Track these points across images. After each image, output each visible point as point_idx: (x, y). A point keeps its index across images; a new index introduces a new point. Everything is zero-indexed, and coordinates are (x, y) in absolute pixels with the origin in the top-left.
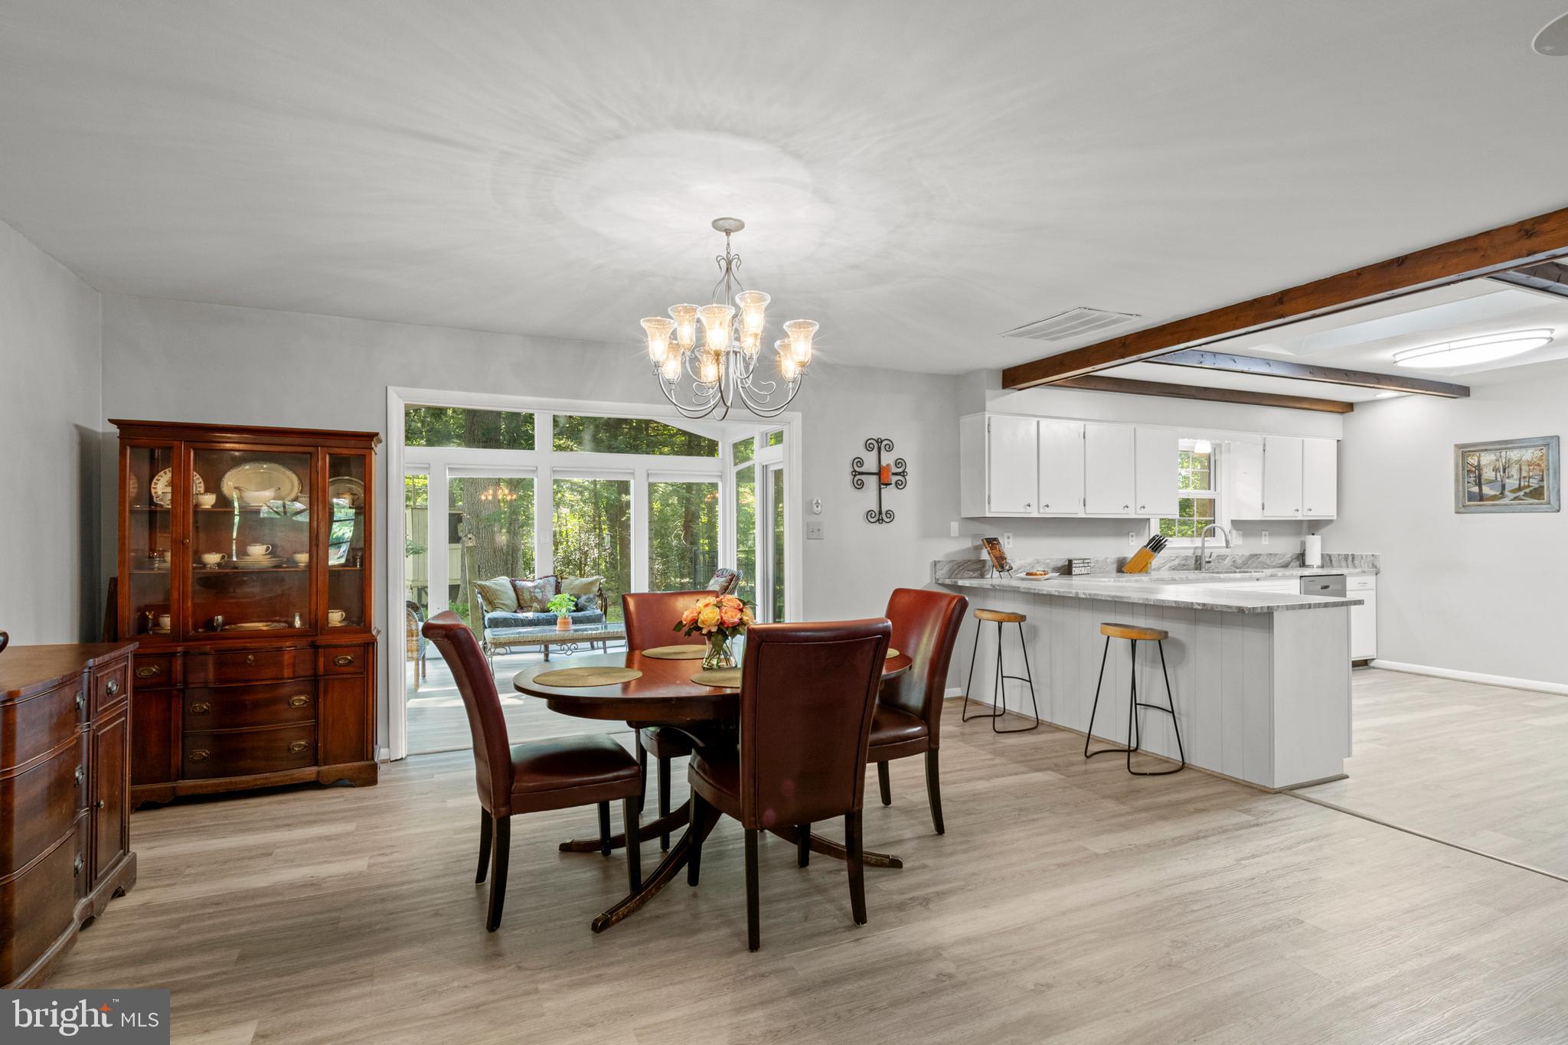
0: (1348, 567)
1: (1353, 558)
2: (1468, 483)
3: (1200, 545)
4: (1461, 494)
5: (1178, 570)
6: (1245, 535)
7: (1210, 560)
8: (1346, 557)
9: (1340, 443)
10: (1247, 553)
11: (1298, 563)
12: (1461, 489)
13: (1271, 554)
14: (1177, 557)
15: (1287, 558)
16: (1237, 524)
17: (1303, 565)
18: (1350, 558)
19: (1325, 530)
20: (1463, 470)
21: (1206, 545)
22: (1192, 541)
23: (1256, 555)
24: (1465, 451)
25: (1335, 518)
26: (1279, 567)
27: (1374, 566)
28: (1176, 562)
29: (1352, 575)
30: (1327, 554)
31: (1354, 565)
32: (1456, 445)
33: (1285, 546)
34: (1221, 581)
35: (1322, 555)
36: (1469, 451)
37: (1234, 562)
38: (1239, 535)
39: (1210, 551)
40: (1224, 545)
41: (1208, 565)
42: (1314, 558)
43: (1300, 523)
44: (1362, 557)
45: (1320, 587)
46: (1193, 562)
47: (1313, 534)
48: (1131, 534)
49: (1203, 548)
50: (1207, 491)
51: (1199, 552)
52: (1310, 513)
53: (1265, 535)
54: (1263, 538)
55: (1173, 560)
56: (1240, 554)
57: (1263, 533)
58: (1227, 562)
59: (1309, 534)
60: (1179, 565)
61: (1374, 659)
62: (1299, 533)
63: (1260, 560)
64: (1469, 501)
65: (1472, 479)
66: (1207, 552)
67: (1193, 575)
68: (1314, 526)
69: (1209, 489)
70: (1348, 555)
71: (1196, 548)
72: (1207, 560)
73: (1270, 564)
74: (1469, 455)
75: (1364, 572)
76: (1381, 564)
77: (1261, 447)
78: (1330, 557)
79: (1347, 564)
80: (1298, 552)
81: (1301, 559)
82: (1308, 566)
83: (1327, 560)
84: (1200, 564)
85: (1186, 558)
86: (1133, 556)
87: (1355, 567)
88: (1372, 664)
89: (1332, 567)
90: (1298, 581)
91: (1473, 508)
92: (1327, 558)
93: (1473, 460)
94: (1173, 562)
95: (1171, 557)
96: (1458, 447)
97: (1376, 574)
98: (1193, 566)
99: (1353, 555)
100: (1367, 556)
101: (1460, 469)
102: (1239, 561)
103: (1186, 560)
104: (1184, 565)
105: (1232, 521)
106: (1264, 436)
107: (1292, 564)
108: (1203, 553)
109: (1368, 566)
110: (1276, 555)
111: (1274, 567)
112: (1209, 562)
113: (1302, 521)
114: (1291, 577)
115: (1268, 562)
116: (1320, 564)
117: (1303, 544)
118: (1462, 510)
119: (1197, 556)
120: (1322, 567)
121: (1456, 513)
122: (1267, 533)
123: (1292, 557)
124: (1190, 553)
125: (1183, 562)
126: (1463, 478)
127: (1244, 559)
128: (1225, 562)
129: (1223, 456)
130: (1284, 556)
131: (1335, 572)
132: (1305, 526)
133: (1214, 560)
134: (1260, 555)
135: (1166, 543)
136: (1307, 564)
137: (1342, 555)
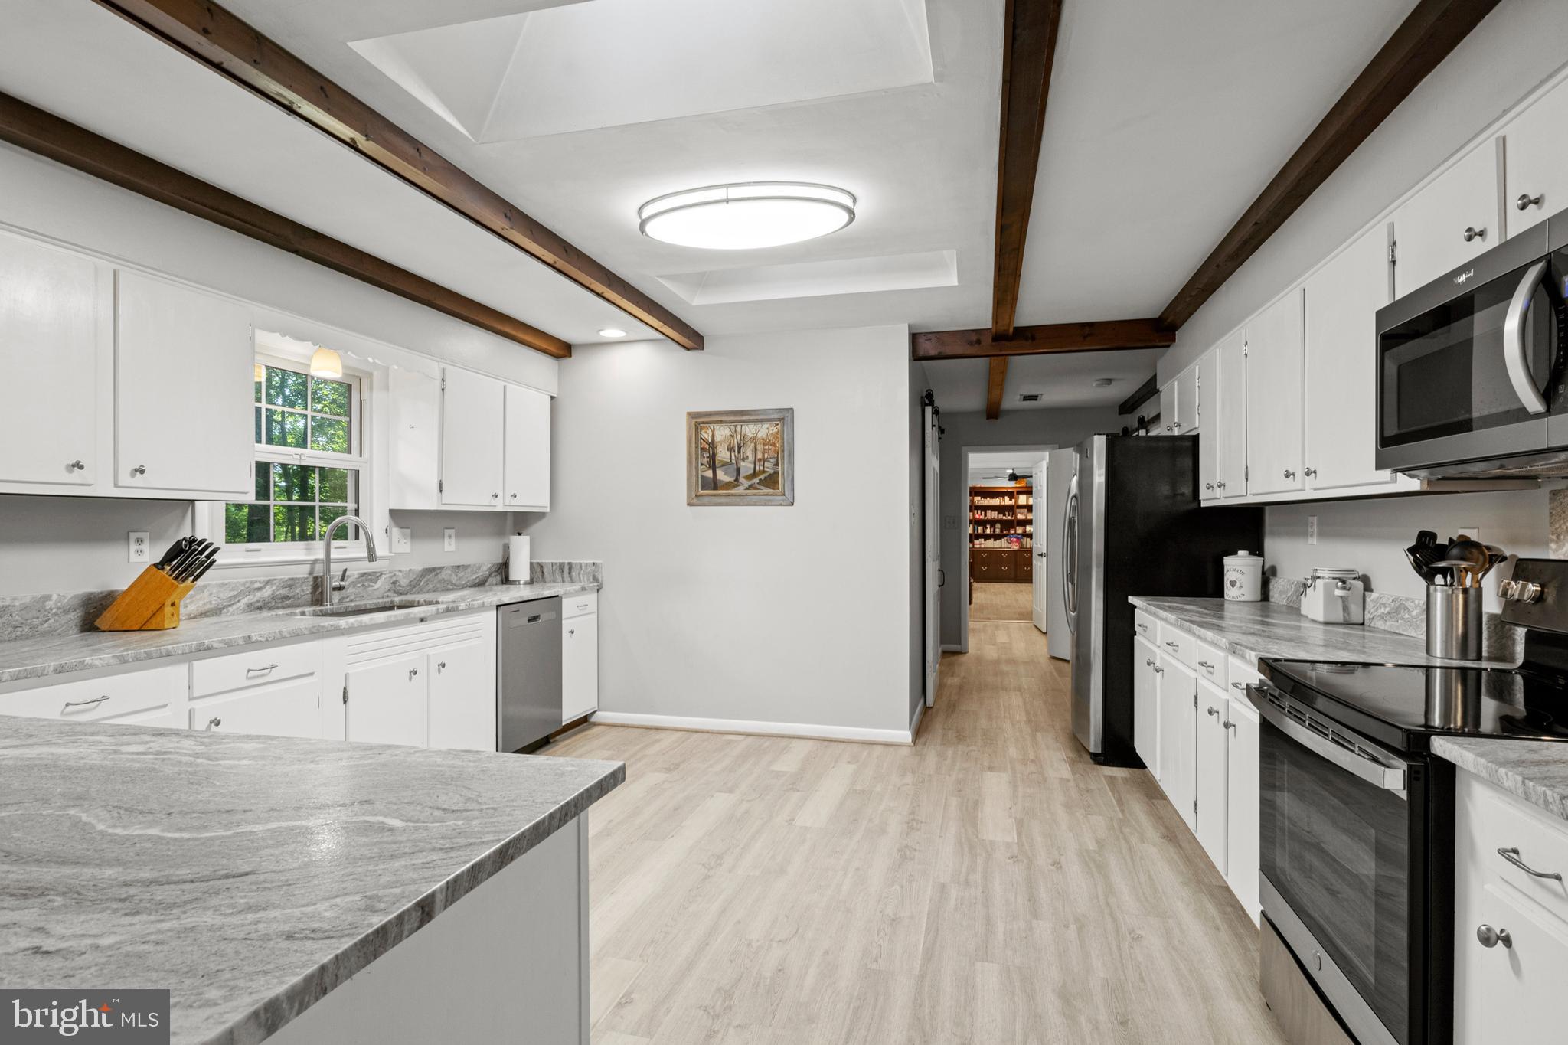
0: (563, 581)
1: (570, 569)
2: (702, 465)
3: (321, 556)
4: (694, 479)
5: (270, 609)
6: (414, 537)
7: (342, 583)
8: (561, 566)
9: (554, 400)
10: (418, 567)
11: (499, 578)
12: (694, 473)
13: (458, 566)
14: (268, 583)
15: (484, 571)
16: (399, 517)
17: (506, 580)
18: (566, 570)
19: (537, 527)
20: (697, 447)
21: (334, 555)
22: (308, 549)
23: (434, 569)
24: (699, 421)
25: (548, 510)
26: (470, 587)
27: (596, 580)
28: (267, 592)
29: (569, 594)
30: (538, 563)
31: (571, 577)
32: (689, 414)
33: (480, 553)
34: (343, 634)
35: (531, 564)
36: (703, 423)
37: (394, 583)
38: (405, 536)
39: (343, 566)
40: (366, 554)
41: (337, 596)
42: (520, 570)
43: (502, 515)
44: (581, 567)
45: (527, 619)
46: (308, 589)
47: (520, 534)
48: (133, 536)
49: (327, 561)
50: (345, 456)
51: (319, 570)
52: (515, 502)
53: (450, 537)
54: (447, 540)
55: (259, 589)
56: (405, 569)
57: (447, 532)
58: (381, 585)
59: (514, 535)
60: (273, 598)
61: (596, 711)
62: (501, 533)
63: (440, 577)
64: (702, 489)
65: (706, 460)
66: (336, 569)
67: (304, 620)
68: (521, 522)
69: (349, 451)
70: (564, 563)
71: (315, 562)
72: (336, 584)
73: (458, 583)
74: (703, 428)
75: (583, 589)
76: (604, 577)
77: (438, 384)
78: (542, 567)
79: (563, 578)
80: (500, 561)
81: (503, 572)
82: (513, 583)
83: (538, 573)
84: (322, 593)
85: (291, 583)
86: (126, 588)
87: (572, 581)
88: (593, 719)
89: (545, 582)
90: (492, 615)
91: (706, 500)
92: (538, 570)
93: (706, 435)
94: (258, 595)
95: (252, 582)
96: (692, 415)
97: (598, 591)
98: (308, 598)
99: (569, 563)
100: (587, 564)
101: (694, 445)
102: (404, 582)
103: (290, 586)
104: (287, 597)
105: (391, 511)
106: (443, 365)
107: (490, 580)
108: (327, 570)
109: (588, 580)
110: (465, 567)
111: (464, 587)
112: (340, 588)
113: (505, 514)
114: (483, 608)
115: (454, 579)
116: (527, 577)
117: (506, 548)
118: (695, 501)
119: (316, 579)
120: (531, 582)
121: (688, 504)
122: (452, 532)
123: (490, 569)
124: (302, 572)
125: (284, 592)
126: (697, 458)
127: (412, 577)
128: (377, 586)
129: (375, 394)
130: (479, 567)
131: (547, 593)
132: (510, 521)
133: (354, 585)
134: (441, 568)
135: (214, 557)
136: (510, 579)
137: (556, 564)
